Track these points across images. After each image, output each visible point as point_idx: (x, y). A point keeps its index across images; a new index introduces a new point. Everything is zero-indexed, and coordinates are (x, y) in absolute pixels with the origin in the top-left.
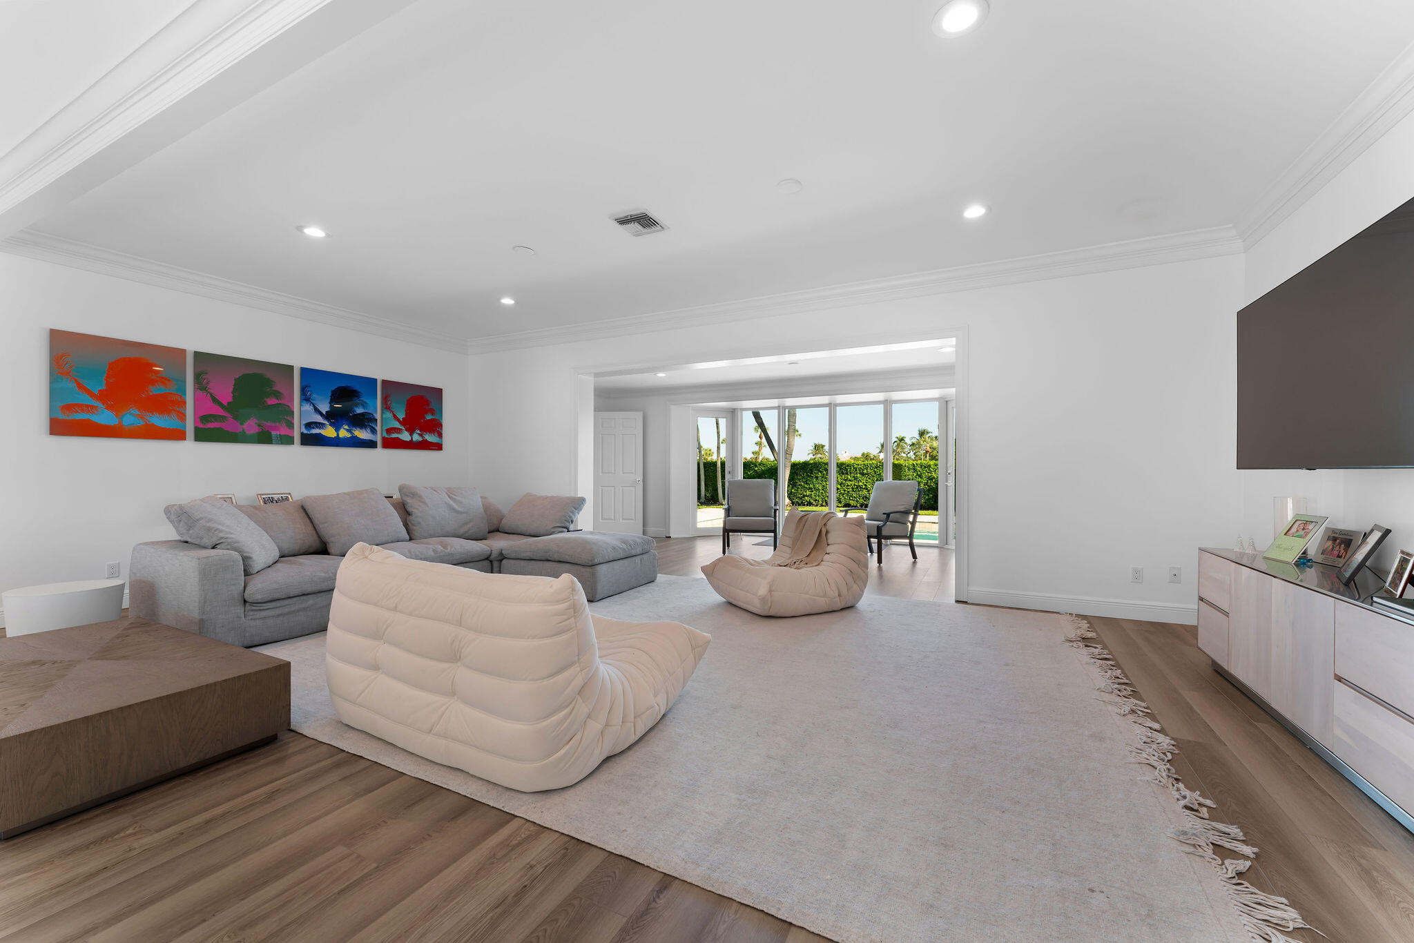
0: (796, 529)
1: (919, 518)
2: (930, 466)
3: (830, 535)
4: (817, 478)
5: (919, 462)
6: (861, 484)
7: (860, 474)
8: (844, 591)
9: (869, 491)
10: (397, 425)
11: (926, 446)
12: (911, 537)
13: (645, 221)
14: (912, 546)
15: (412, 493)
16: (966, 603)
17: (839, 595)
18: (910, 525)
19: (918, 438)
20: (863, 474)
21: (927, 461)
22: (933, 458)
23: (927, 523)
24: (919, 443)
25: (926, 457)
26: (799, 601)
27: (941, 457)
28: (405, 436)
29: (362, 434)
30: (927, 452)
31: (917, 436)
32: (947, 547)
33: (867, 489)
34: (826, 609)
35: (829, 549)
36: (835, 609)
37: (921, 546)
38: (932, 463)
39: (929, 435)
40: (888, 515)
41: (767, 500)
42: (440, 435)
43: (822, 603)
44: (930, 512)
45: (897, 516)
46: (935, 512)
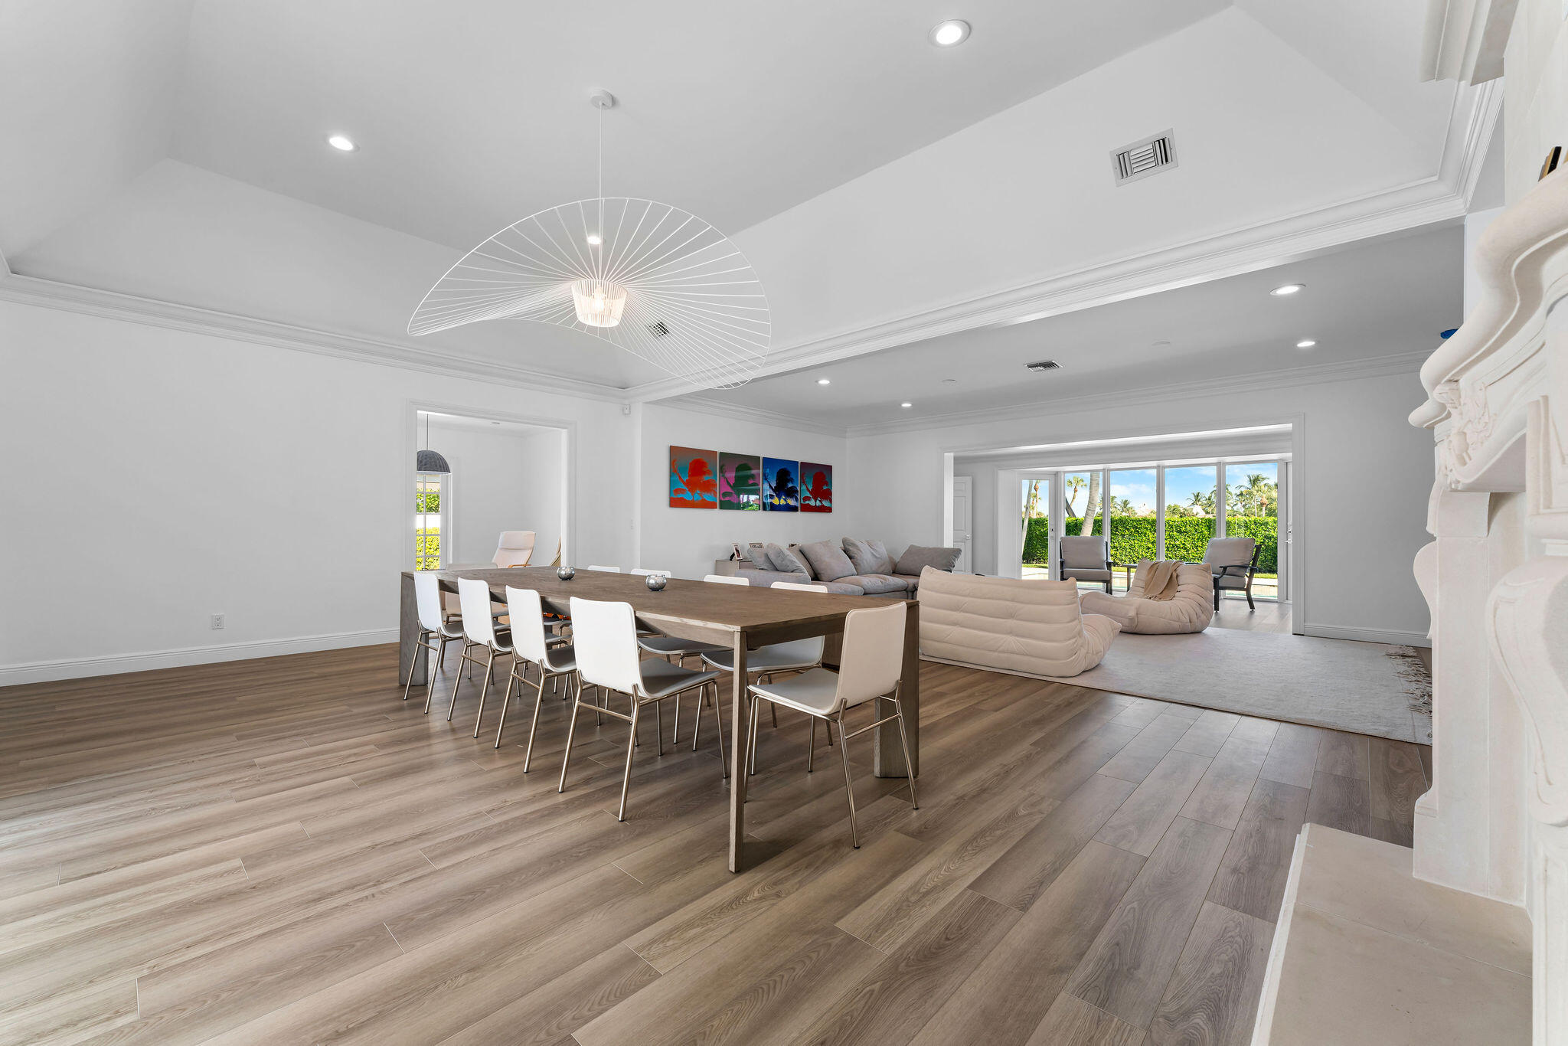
0: (1149, 573)
1: (1255, 581)
2: (1267, 523)
3: (1180, 578)
4: (1123, 536)
5: (1252, 518)
6: (1177, 543)
7: (1177, 532)
8: (1194, 618)
9: (1188, 551)
10: (808, 495)
11: (1260, 497)
12: (1248, 590)
13: (1048, 365)
14: (1250, 600)
15: (852, 544)
16: (1303, 635)
17: (1190, 622)
18: (1247, 579)
19: (1249, 486)
20: (1180, 532)
21: (1263, 516)
22: (1271, 513)
23: (1264, 585)
24: (1250, 494)
25: (1261, 510)
26: (1160, 624)
27: (1281, 514)
28: (812, 503)
29: (791, 502)
30: (1262, 504)
31: (1247, 484)
32: (1287, 602)
33: (1186, 549)
34: (1180, 631)
35: (1179, 588)
36: (1187, 632)
37: (1259, 601)
38: (1270, 519)
39: (1265, 482)
40: (1225, 568)
41: (1099, 554)
42: (831, 501)
43: (1176, 626)
44: (1268, 575)
45: (1234, 570)
46: (1275, 576)
